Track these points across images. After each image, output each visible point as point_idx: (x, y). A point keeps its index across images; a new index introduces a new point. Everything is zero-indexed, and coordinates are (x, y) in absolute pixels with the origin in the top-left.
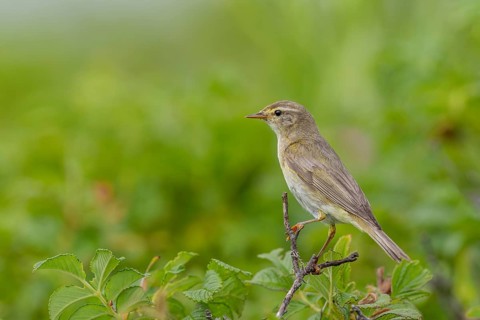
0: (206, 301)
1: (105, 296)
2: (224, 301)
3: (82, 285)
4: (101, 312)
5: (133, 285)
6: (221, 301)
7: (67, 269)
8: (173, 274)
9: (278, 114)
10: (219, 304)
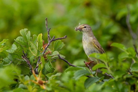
0: (12, 53)
2: (17, 53)
6: (16, 53)
8: (2, 46)
10: (15, 54)
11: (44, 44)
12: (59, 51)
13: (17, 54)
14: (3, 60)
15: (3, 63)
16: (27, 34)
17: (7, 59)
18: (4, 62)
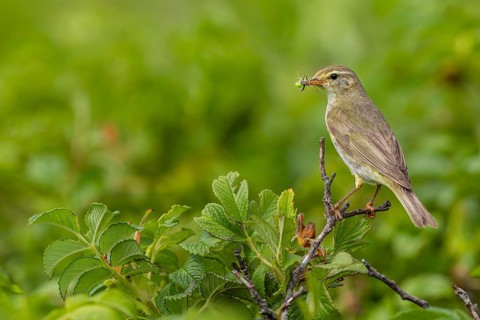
0: (202, 254)
1: (99, 249)
2: (217, 256)
3: (76, 238)
4: (95, 265)
5: (127, 239)
6: (214, 256)
7: (62, 223)
8: (167, 228)
9: (334, 77)
10: (212, 259)
11: (303, 227)
12: (353, 250)
13: (217, 260)
14: (171, 276)
15: (168, 286)
16: (236, 192)
17: (183, 272)
18: (174, 285)
